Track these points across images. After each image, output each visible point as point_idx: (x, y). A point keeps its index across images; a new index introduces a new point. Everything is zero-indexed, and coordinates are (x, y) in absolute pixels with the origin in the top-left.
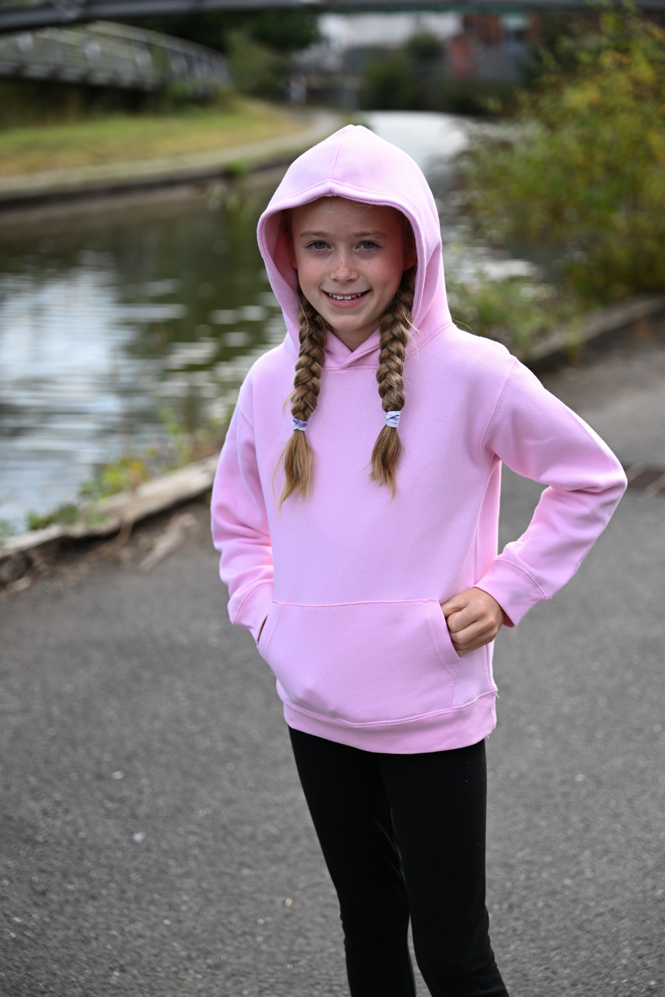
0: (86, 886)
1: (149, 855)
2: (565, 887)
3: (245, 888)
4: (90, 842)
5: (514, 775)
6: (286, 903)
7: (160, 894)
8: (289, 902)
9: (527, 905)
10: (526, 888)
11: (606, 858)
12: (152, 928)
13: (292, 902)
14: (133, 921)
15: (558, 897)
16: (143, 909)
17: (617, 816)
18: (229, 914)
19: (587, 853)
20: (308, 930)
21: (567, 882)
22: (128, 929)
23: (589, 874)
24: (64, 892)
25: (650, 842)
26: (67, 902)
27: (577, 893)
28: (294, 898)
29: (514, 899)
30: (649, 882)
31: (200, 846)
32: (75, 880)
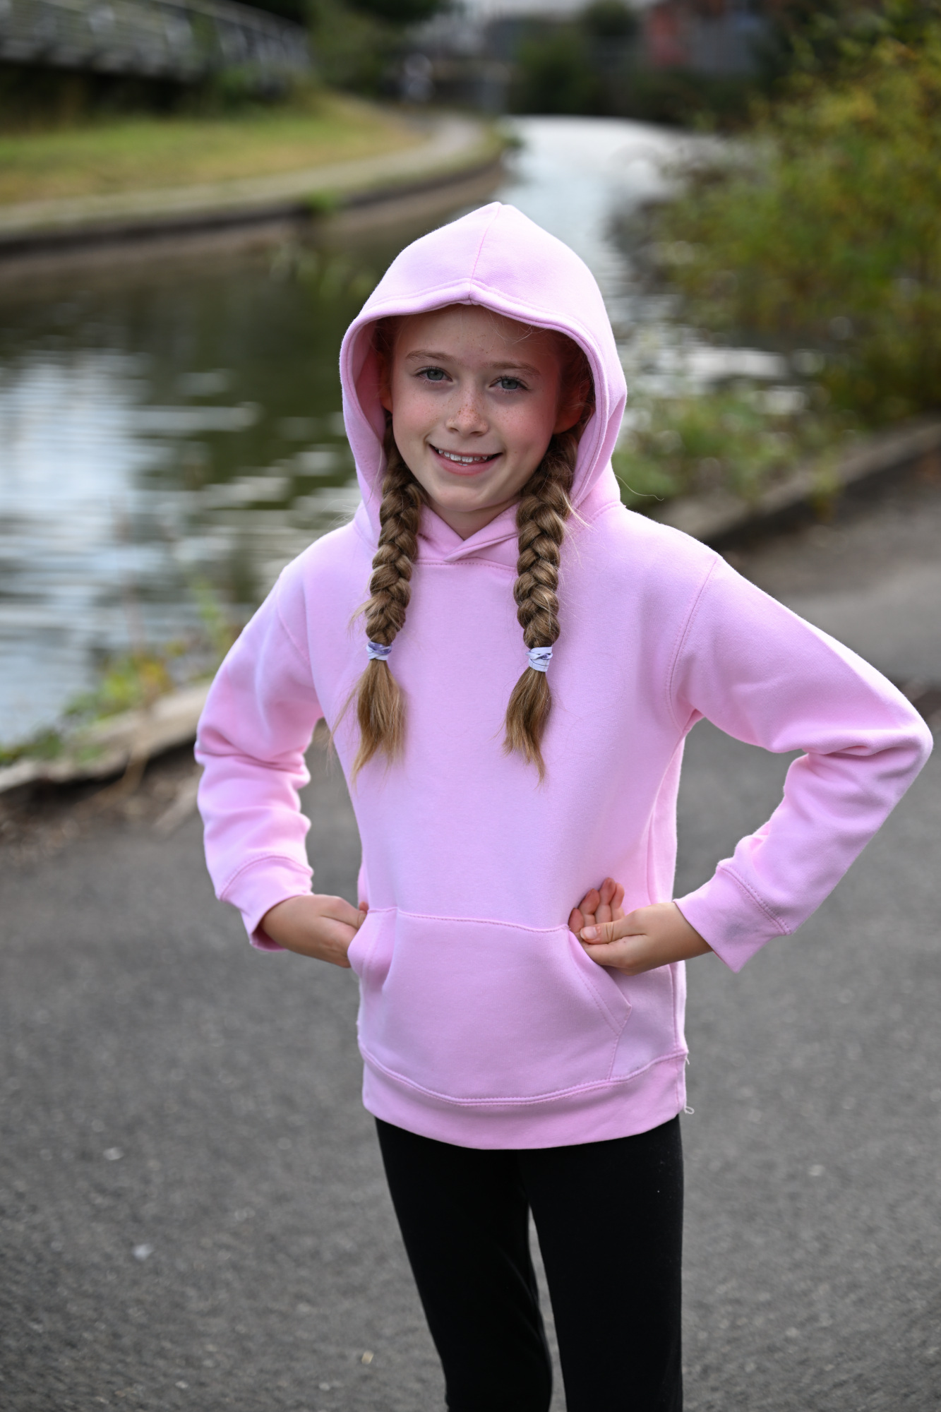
0: (60, 1326)
1: (156, 1281)
2: (788, 1340)
3: (303, 1334)
4: (68, 1257)
5: (716, 1165)
6: (363, 1359)
7: (172, 1341)
8: (368, 1357)
9: (731, 1368)
10: (729, 1342)
11: (853, 1297)
12: (159, 1393)
13: (374, 1357)
14: (130, 1382)
15: (778, 1356)
16: (145, 1364)
17: (870, 1231)
18: (277, 1373)
19: (824, 1289)
20: (397, 1401)
21: (793, 1332)
22: (123, 1395)
23: (825, 1322)
24: (28, 1334)
25: (919, 1273)
26: (31, 1350)
27: (806, 1350)
28: (376, 1352)
29: (711, 1358)
30: (917, 1335)
31: (235, 1267)
32: (44, 1316)
